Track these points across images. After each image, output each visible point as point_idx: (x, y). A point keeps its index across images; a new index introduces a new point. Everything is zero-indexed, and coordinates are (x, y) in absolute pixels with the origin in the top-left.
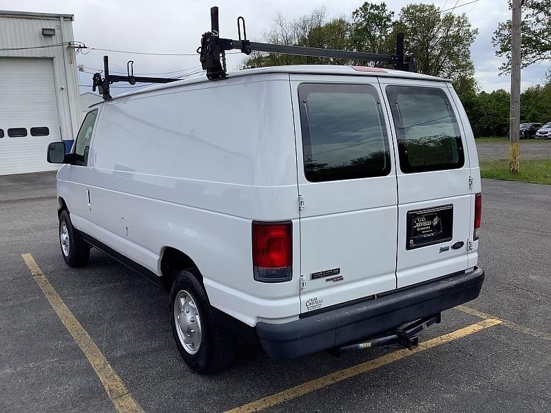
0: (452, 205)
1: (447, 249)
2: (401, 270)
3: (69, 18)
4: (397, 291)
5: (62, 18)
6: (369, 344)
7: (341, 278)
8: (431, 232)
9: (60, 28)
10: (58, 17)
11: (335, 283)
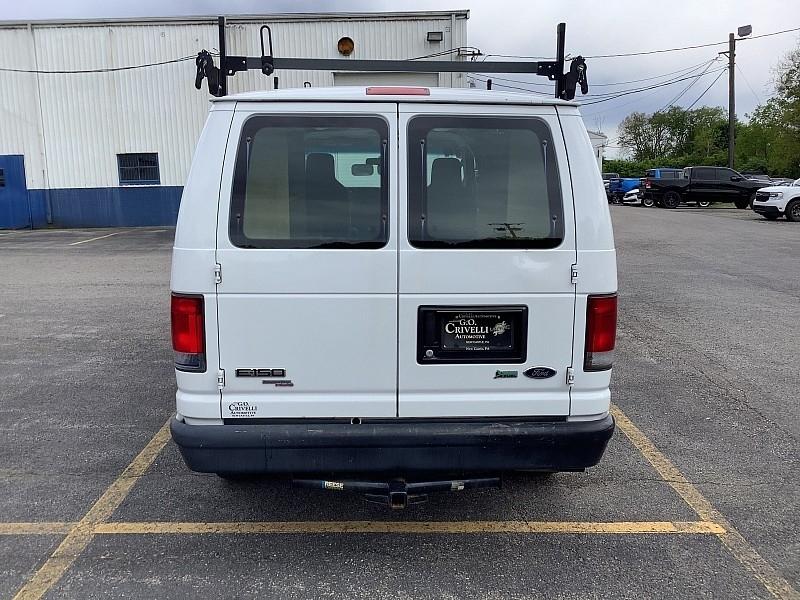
0: (525, 306)
1: (513, 375)
2: (408, 392)
3: (463, 15)
4: (399, 421)
5: (454, 16)
6: (340, 485)
7: (289, 384)
8: (486, 345)
9: (450, 31)
10: (449, 15)
11: (279, 388)
